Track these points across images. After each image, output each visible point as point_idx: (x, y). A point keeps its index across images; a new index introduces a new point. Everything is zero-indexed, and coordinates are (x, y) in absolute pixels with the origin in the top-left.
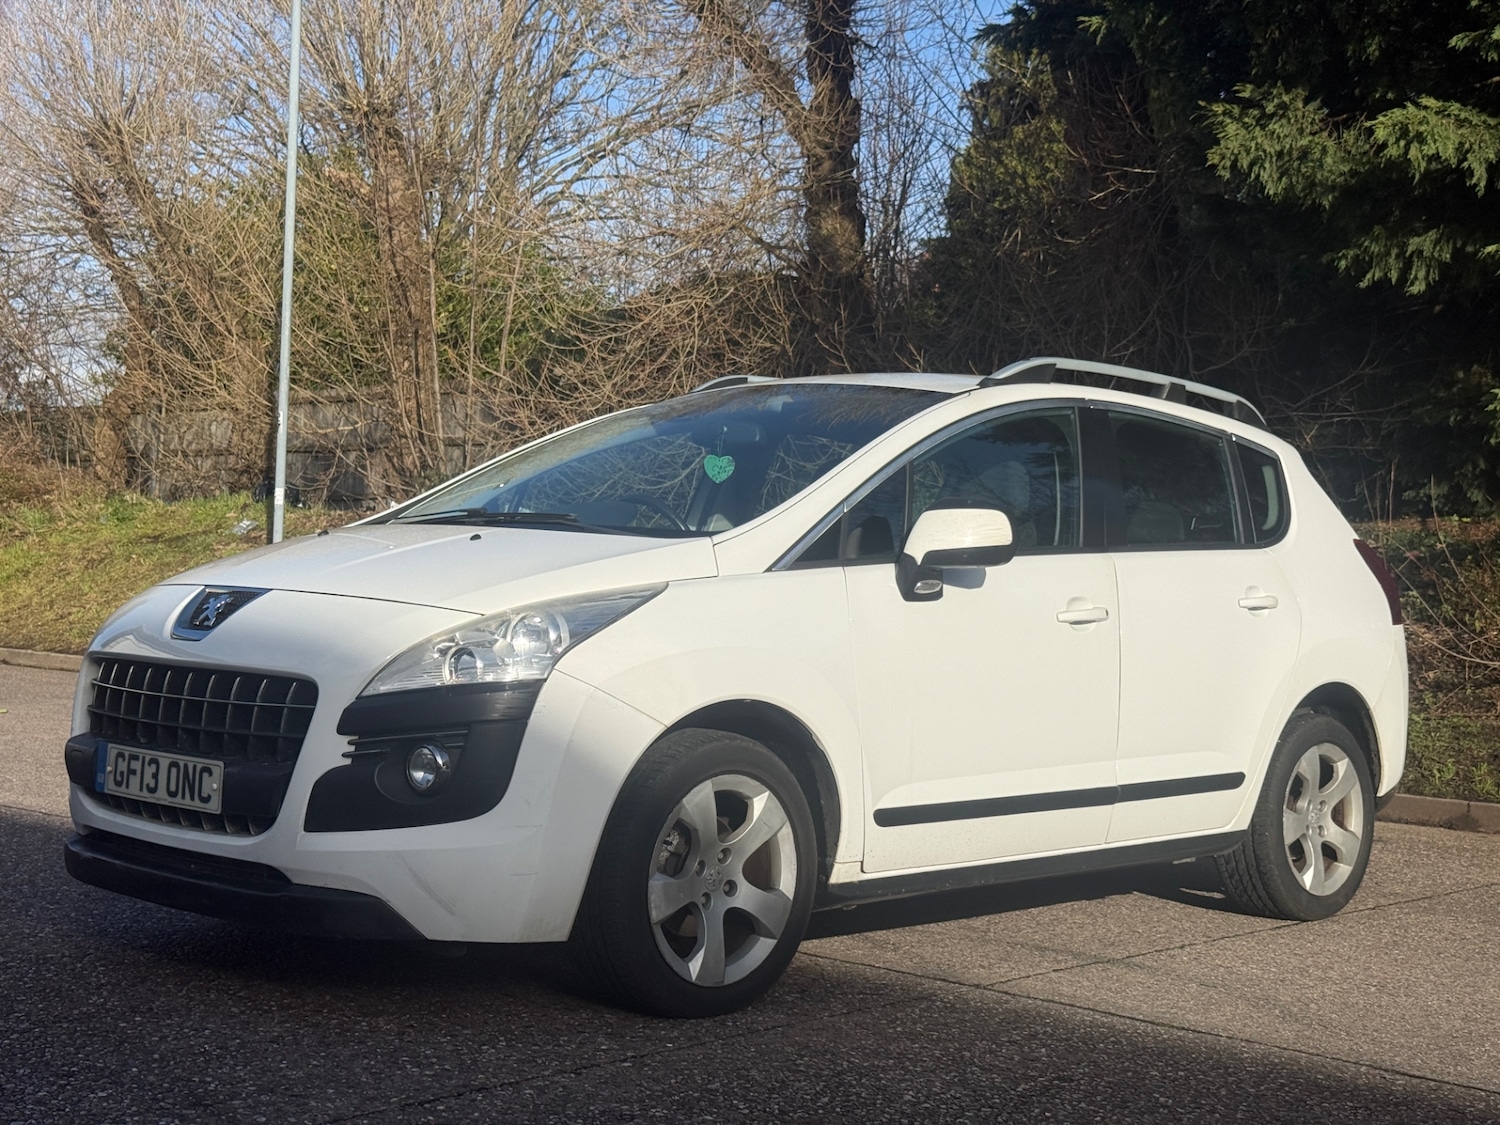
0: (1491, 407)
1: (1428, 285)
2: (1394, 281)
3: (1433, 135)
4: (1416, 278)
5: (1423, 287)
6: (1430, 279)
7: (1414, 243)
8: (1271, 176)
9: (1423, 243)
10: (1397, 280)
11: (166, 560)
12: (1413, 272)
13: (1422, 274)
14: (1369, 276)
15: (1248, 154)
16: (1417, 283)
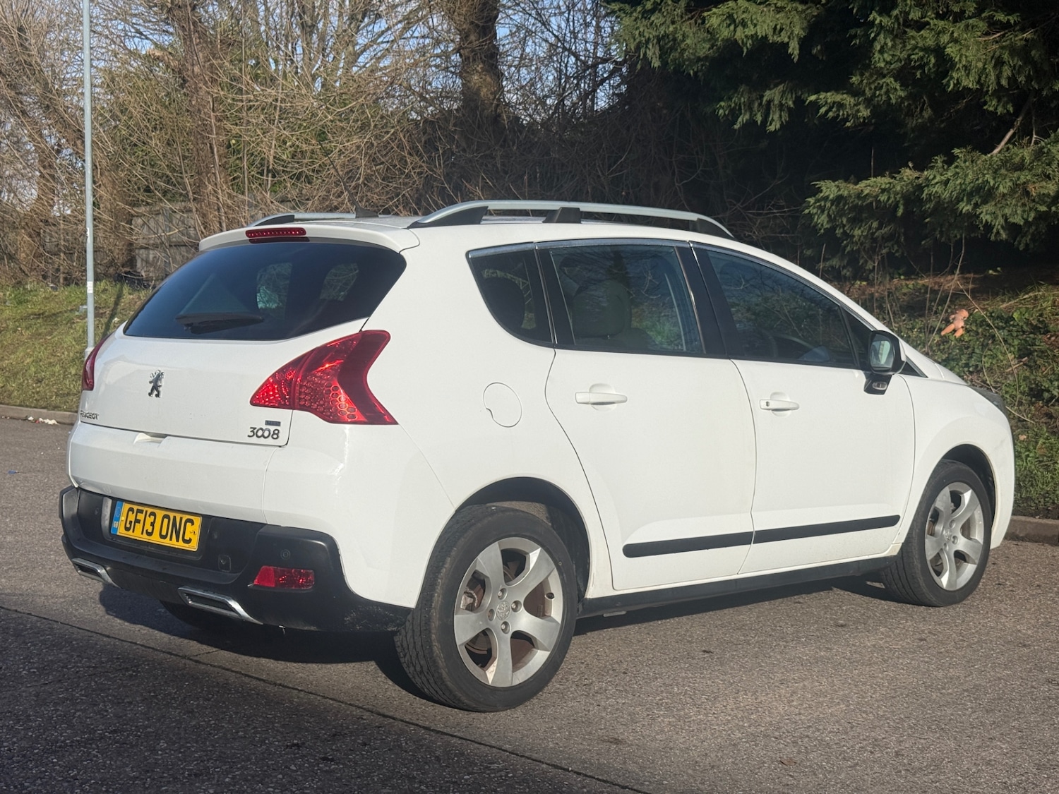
0: (807, 211)
1: (782, 124)
2: (759, 122)
3: (752, 21)
4: (773, 120)
5: (778, 126)
6: (783, 119)
7: (768, 95)
8: (654, 53)
9: (773, 94)
10: (761, 122)
11: (40, 331)
12: (771, 116)
13: (776, 117)
14: (740, 119)
15: (635, 40)
16: (774, 123)
